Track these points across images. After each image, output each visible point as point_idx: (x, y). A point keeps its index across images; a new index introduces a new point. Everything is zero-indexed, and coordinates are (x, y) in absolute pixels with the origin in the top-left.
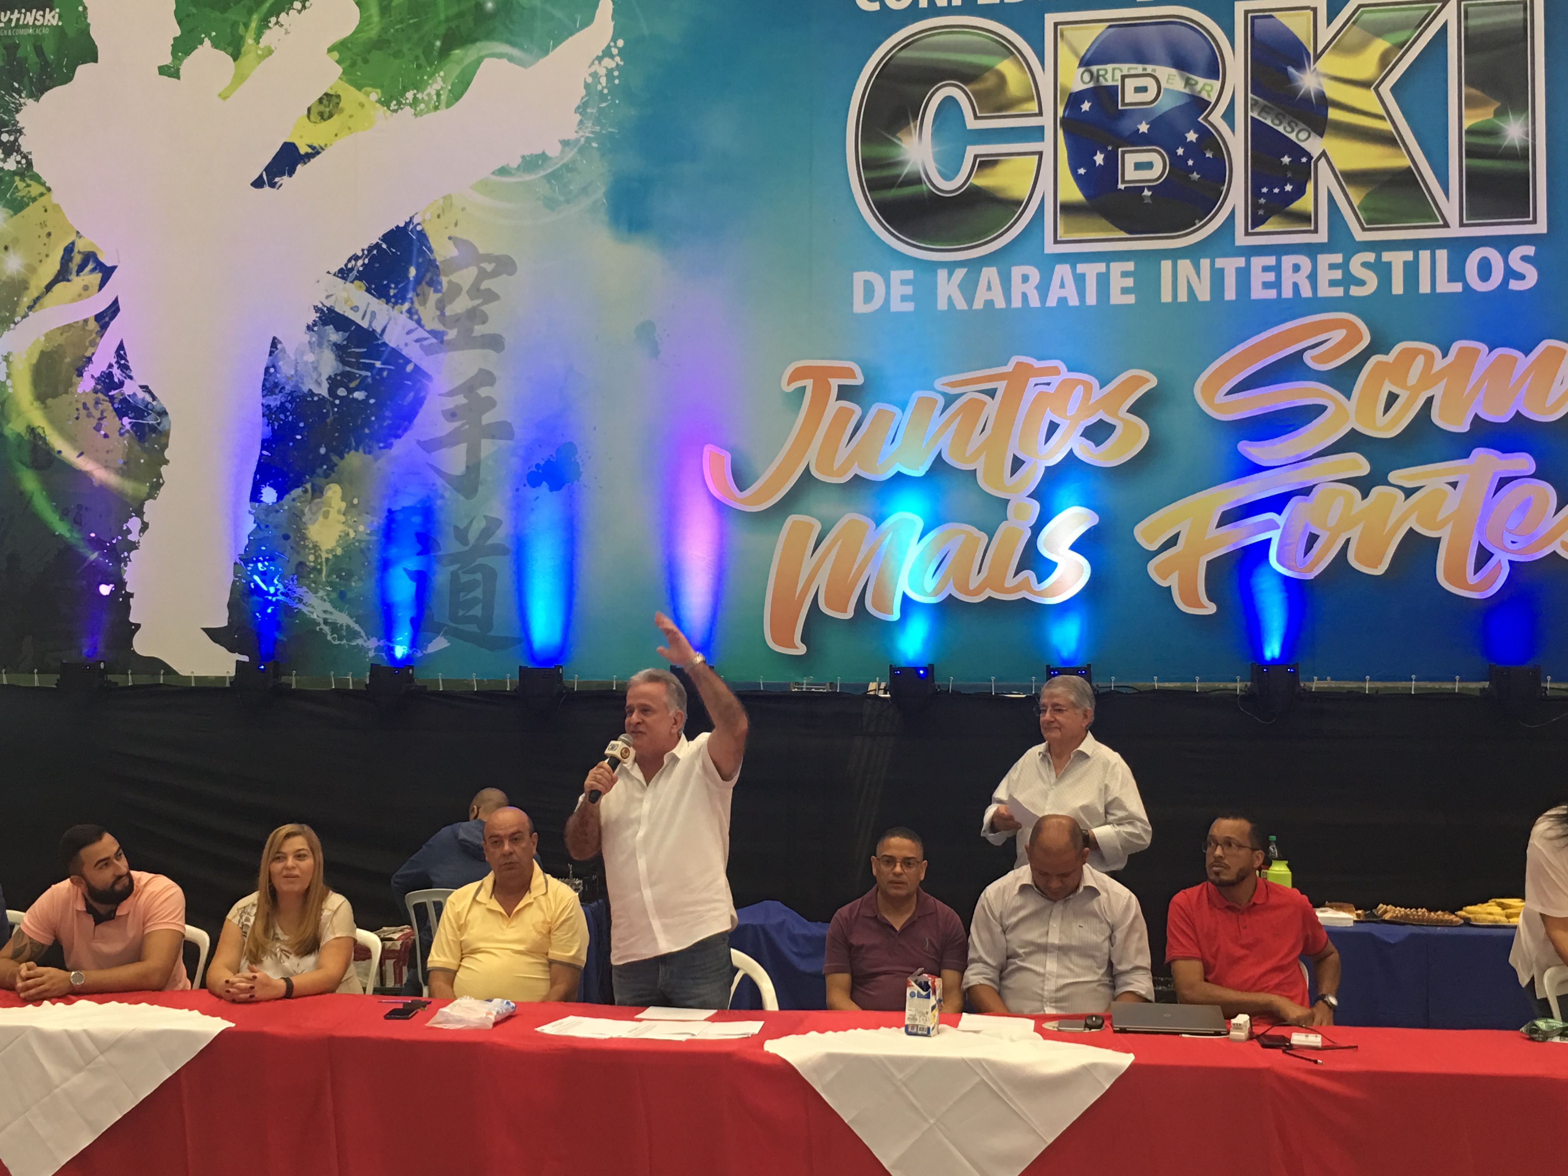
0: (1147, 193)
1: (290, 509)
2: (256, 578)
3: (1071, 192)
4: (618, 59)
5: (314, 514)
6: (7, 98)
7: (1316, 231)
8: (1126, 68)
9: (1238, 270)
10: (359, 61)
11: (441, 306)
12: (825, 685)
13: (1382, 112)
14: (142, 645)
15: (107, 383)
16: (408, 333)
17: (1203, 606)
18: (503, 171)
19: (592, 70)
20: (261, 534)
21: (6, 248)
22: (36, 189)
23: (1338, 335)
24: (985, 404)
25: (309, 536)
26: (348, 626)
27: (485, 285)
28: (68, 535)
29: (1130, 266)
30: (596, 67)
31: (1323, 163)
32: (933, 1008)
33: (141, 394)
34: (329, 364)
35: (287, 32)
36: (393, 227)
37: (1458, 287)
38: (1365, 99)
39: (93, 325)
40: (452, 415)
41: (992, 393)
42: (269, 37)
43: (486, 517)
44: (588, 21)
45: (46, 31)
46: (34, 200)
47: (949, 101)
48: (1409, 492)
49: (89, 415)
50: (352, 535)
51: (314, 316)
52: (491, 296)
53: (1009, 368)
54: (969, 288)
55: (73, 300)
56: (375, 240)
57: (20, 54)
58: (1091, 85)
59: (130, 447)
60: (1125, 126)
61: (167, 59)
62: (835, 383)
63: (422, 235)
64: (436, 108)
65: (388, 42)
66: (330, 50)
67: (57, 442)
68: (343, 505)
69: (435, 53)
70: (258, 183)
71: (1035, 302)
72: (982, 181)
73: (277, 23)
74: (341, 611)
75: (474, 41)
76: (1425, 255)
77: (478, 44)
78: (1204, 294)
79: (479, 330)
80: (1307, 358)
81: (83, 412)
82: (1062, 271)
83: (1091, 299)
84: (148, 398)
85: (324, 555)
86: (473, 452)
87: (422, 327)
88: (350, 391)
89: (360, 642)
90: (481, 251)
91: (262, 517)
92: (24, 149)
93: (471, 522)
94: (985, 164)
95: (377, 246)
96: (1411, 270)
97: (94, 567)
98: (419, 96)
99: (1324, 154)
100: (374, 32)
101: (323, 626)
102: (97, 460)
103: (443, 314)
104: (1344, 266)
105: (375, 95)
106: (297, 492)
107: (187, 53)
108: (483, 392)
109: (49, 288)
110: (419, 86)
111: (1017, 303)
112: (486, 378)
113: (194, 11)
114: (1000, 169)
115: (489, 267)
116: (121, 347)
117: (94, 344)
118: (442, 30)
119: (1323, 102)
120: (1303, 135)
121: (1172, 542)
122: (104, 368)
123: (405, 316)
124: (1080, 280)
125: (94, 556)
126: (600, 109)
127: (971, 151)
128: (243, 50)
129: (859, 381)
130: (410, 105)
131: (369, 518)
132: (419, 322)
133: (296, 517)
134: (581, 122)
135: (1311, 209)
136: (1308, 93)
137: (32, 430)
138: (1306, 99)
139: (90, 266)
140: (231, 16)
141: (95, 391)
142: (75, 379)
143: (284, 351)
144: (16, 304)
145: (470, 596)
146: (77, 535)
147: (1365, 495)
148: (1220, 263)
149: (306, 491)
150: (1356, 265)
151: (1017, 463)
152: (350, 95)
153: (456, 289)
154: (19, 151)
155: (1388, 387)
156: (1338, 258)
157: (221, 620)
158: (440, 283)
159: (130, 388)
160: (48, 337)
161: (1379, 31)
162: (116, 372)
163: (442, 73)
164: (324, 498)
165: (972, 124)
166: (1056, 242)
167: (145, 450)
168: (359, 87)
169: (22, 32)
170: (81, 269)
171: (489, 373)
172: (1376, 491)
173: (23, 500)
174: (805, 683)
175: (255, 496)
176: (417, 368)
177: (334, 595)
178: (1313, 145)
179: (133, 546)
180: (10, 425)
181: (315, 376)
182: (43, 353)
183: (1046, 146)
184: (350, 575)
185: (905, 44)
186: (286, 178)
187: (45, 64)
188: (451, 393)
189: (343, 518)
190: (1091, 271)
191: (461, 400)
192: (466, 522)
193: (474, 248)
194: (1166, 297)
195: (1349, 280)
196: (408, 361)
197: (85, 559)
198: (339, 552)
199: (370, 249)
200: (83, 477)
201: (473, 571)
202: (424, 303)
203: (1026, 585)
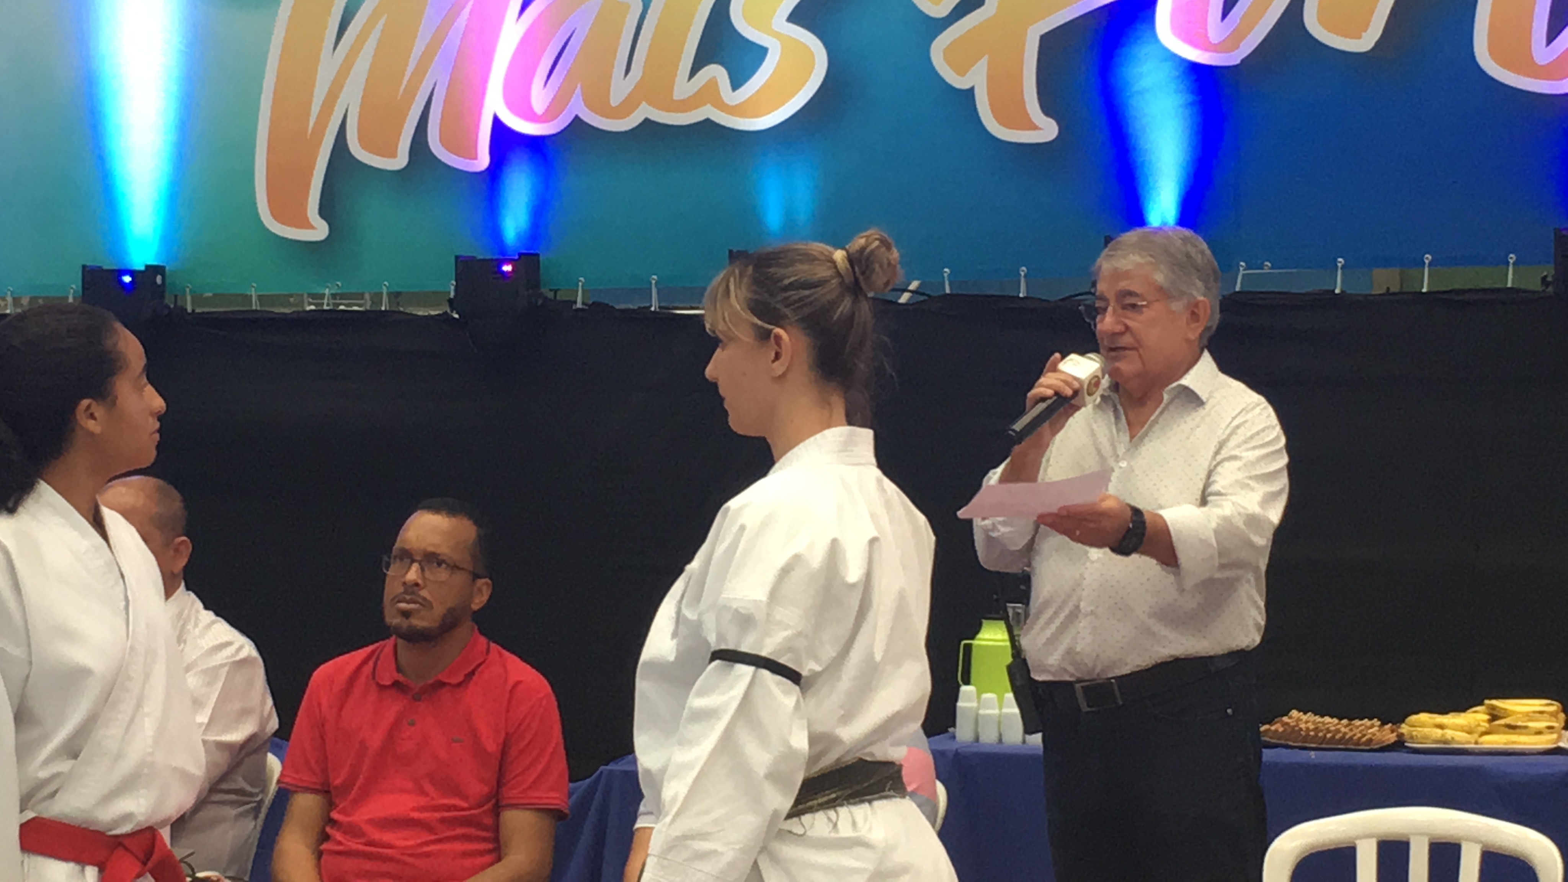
12: (361, 297)
17: (1034, 127)
174: (327, 295)
203: (710, 94)
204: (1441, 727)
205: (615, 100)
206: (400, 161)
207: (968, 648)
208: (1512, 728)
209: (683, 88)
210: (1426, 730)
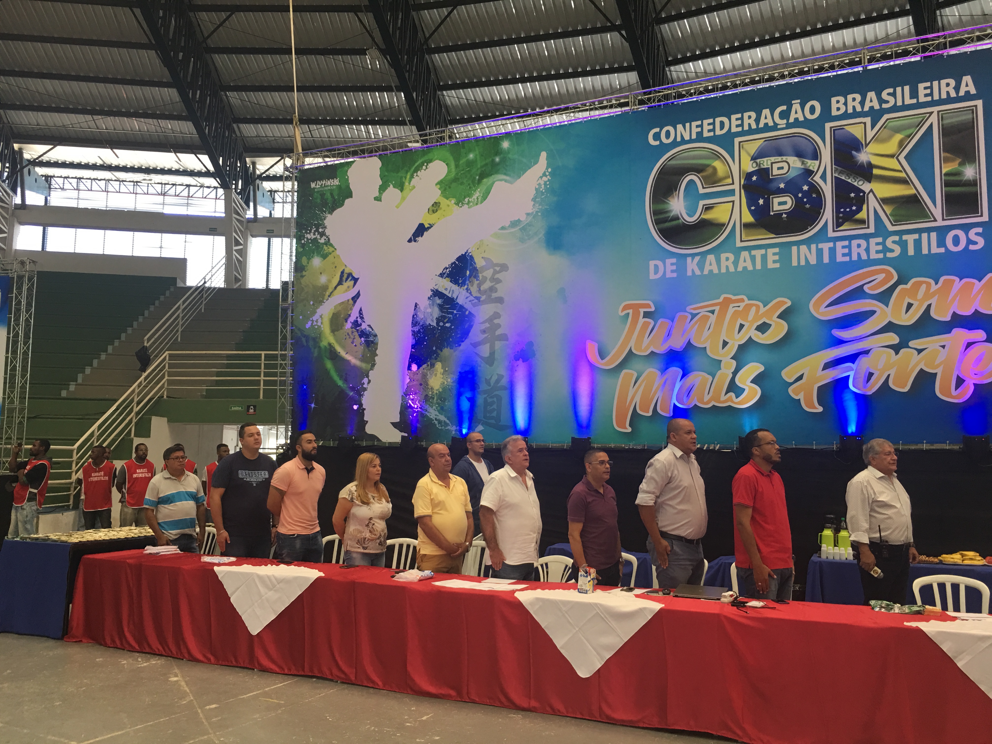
0: (784, 216)
1: (422, 373)
2: (410, 402)
3: (748, 218)
4: (548, 177)
5: (431, 375)
6: (321, 215)
7: (868, 227)
8: (773, 159)
9: (830, 248)
10: (447, 187)
11: (479, 286)
12: (640, 445)
13: (900, 168)
14: (369, 430)
15: (356, 324)
16: (467, 298)
17: (816, 408)
18: (503, 228)
19: (538, 182)
20: (411, 384)
21: (321, 273)
22: (331, 249)
23: (881, 277)
24: (709, 317)
25: (429, 384)
26: (445, 421)
27: (497, 276)
28: (342, 385)
29: (777, 250)
30: (540, 181)
31: (871, 195)
32: (589, 581)
33: (368, 328)
34: (436, 313)
35: (420, 179)
36: (460, 254)
37: (942, 250)
38: (892, 163)
39: (351, 302)
40: (484, 332)
41: (713, 312)
42: (414, 181)
43: (497, 374)
44: (536, 162)
45: (334, 187)
46: (330, 254)
47: (691, 182)
48: (920, 351)
49: (350, 338)
50: (446, 383)
51: (431, 293)
52: (499, 281)
53: (721, 300)
54: (701, 266)
55: (344, 292)
56: (453, 260)
57: (325, 197)
58: (757, 168)
59: (364, 350)
60: (773, 186)
61: (377, 194)
62: (642, 311)
63: (472, 257)
64: (477, 204)
65: (458, 179)
66: (436, 185)
67: (339, 349)
68: (442, 371)
69: (476, 182)
70: (410, 241)
71: (732, 269)
72: (708, 216)
73: (417, 175)
74: (442, 415)
75: (491, 175)
76: (925, 236)
77: (493, 176)
78: (813, 260)
79: (494, 295)
80: (866, 288)
81: (348, 337)
82: (745, 254)
83: (759, 266)
84: (371, 330)
85: (435, 392)
86: (492, 347)
87: (472, 295)
88: (445, 323)
89: (449, 427)
90: (495, 262)
91: (412, 376)
92: (327, 234)
93: (492, 377)
94: (708, 208)
95: (454, 263)
96: (918, 244)
97: (352, 398)
98: (470, 200)
99: (871, 191)
100: (453, 175)
101: (435, 421)
102: (352, 355)
103: (480, 290)
104: (883, 243)
105: (453, 201)
106: (424, 366)
107: (384, 191)
108: (496, 321)
109: (336, 288)
110: (470, 196)
111: (723, 270)
112: (497, 315)
113: (387, 174)
114: (714, 210)
115: (498, 269)
116: (361, 310)
117: (351, 309)
118: (479, 172)
119: (871, 166)
120: (861, 183)
121: (800, 378)
122: (355, 319)
123: (465, 291)
124: (753, 258)
125: (351, 394)
126: (541, 198)
127: (702, 203)
128: (404, 188)
129: (653, 309)
130: (467, 204)
131: (452, 376)
132: (470, 293)
133: (424, 376)
134: (534, 205)
135: (866, 217)
136: (862, 163)
137: (330, 344)
138: (862, 165)
139: (350, 278)
140: (400, 174)
141: (352, 328)
142: (345, 323)
143: (419, 308)
144: (324, 295)
145: (492, 408)
146: (345, 385)
147: (897, 353)
148: (820, 246)
149: (428, 366)
150: (889, 242)
151: (725, 344)
152: (444, 202)
153: (485, 279)
154: (325, 235)
155: (908, 300)
156: (880, 240)
157: (397, 420)
158: (479, 277)
159: (364, 326)
160: (335, 307)
161: (897, 130)
162: (359, 319)
163: (479, 190)
164: (435, 368)
165: (702, 191)
166: (741, 241)
167: (369, 350)
168: (447, 199)
169: (326, 188)
170: (347, 280)
171: (498, 313)
172: (903, 351)
173: (327, 372)
174: (632, 445)
175: (409, 368)
176: (470, 313)
177: (439, 408)
178: (866, 187)
179: (365, 389)
180: (323, 343)
181: (431, 318)
182: (334, 314)
183: (736, 198)
184: (445, 399)
185: (672, 158)
186: (420, 238)
187: (334, 201)
188: (484, 322)
189: (442, 376)
190: (758, 253)
191: (487, 325)
192: (490, 377)
193: (492, 262)
194: (795, 263)
195: (886, 250)
196: (467, 310)
197: (348, 395)
198: (441, 390)
199: (452, 264)
200: (348, 362)
201: (492, 397)
202: (472, 286)
203: (730, 399)
204: (953, 558)
205: (706, 400)
206: (650, 414)
207: (821, 535)
208: (971, 559)
209: (723, 398)
210: (949, 559)
